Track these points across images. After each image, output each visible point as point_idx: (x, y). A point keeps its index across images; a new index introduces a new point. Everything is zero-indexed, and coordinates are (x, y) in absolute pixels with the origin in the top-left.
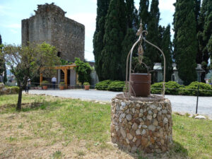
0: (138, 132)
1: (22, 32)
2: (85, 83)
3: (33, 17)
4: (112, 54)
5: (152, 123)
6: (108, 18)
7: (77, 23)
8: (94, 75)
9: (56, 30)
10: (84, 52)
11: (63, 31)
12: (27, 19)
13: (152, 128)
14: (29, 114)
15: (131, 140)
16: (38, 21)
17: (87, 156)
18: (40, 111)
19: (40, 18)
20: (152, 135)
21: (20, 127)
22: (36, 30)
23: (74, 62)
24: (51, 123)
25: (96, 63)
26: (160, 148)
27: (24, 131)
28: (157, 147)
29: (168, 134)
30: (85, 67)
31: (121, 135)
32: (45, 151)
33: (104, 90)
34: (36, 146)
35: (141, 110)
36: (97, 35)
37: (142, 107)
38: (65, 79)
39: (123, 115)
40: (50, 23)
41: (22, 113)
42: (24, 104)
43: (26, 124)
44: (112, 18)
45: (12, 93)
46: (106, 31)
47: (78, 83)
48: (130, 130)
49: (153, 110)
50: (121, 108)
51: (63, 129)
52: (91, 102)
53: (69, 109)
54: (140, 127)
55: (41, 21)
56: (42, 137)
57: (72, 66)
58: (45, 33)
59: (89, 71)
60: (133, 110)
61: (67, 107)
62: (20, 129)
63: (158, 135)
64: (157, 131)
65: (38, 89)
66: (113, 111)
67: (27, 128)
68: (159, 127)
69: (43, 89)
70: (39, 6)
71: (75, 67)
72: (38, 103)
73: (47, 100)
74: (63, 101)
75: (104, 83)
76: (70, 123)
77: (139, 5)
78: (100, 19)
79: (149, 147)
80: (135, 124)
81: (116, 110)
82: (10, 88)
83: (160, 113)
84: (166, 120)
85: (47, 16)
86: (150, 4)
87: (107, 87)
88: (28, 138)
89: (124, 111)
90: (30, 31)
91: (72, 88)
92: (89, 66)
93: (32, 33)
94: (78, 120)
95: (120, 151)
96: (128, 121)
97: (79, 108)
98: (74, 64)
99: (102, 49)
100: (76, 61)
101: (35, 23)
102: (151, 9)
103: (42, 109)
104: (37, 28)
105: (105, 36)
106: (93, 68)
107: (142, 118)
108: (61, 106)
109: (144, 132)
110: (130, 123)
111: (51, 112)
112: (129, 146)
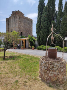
0: (50, 75)
1: (6, 24)
2: (32, 47)
3: (10, 17)
4: (44, 33)
5: (56, 71)
6: (43, 16)
7: (29, 19)
8: (36, 43)
9: (20, 22)
10: (32, 32)
11: (23, 23)
12: (8, 18)
13: (56, 73)
14: (8, 61)
15: (46, 78)
16: (12, 19)
17: (28, 83)
18: (12, 60)
19: (13, 17)
20: (56, 77)
21: (4, 68)
22: (12, 23)
23: (28, 37)
24: (16, 66)
25: (37, 37)
26: (60, 82)
27: (5, 70)
28: (58, 82)
29: (63, 76)
30: (33, 39)
31: (42, 75)
32: (12, 79)
33: (41, 50)
34: (9, 77)
35: (51, 65)
36: (38, 24)
37: (51, 64)
38: (24, 44)
39: (43, 67)
40: (17, 20)
41: (5, 61)
42: (6, 57)
43: (6, 66)
44: (45, 16)
45: (2, 51)
46: (42, 22)
47: (29, 46)
48: (46, 74)
49: (56, 66)
50: (43, 64)
51: (20, 69)
52: (34, 56)
53: (24, 60)
54: (50, 72)
55: (14, 19)
56: (12, 73)
57: (27, 39)
58: (15, 24)
59: (34, 41)
60: (48, 65)
61: (23, 59)
62: (4, 69)
63: (59, 77)
64: (58, 75)
65: (13, 49)
66: (40, 64)
67: (7, 68)
68: (59, 73)
69: (14, 49)
70: (13, 12)
71: (28, 39)
72: (12, 56)
73: (16, 55)
74: (22, 56)
75: (41, 47)
76: (24, 67)
77: (58, 9)
78: (39, 17)
79: (54, 81)
80: (48, 71)
81: (41, 64)
82: (2, 49)
83: (60, 67)
84: (62, 70)
85: (16, 16)
86: (64, 7)
87: (42, 48)
88: (6, 73)
89: (44, 65)
90: (9, 23)
91: (27, 48)
92: (34, 38)
93: (10, 24)
94: (27, 66)
95: (42, 82)
96: (45, 70)
97: (28, 60)
98: (28, 38)
99: (40, 31)
100: (29, 37)
101: (11, 20)
102: (64, 11)
103: (13, 59)
104: (12, 22)
105: (41, 25)
106: (36, 39)
107: (51, 69)
108: (21, 58)
109: (52, 75)
110: (46, 71)
111: (17, 61)
112: (45, 80)
